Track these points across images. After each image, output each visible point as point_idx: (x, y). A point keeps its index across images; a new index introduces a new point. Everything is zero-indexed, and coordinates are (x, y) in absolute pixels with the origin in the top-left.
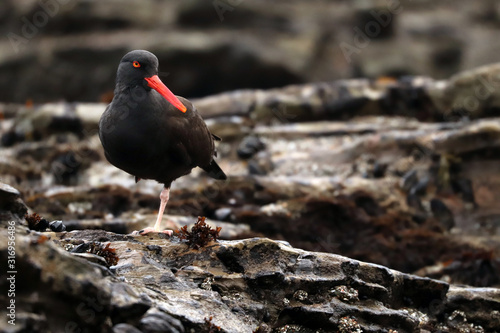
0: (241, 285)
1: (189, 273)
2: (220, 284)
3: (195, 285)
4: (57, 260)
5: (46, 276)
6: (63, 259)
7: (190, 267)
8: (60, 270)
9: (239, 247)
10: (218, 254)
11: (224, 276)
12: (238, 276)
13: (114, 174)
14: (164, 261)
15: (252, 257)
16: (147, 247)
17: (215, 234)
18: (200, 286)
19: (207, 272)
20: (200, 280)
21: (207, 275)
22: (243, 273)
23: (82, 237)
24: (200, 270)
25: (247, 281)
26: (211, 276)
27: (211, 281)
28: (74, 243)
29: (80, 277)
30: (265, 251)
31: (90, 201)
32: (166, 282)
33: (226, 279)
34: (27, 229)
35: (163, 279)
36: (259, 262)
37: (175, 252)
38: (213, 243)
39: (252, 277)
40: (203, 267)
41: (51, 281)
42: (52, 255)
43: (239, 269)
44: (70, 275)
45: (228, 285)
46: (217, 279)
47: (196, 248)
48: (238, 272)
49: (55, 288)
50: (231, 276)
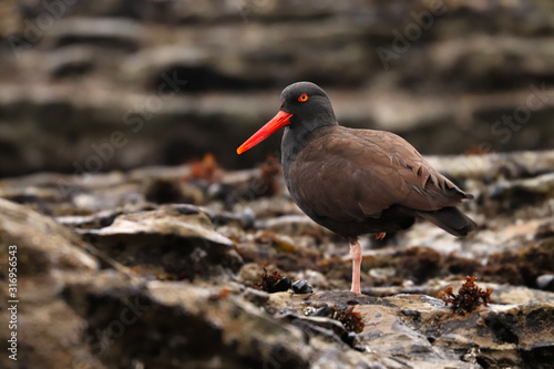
0: (513, 358)
1: (450, 343)
2: (487, 356)
3: (456, 356)
4: (242, 318)
5: (229, 337)
6: (251, 317)
7: (451, 335)
8: (246, 331)
9: (513, 312)
10: (487, 321)
11: (493, 347)
12: (510, 346)
13: (439, 237)
14: (423, 328)
15: (529, 325)
16: (403, 312)
17: (486, 297)
18: (462, 359)
19: (471, 341)
20: (462, 351)
21: (471, 345)
22: (517, 344)
23: (327, 300)
24: (464, 340)
25: (520, 352)
26: (476, 346)
27: (476, 352)
28: (316, 307)
29: (271, 340)
30: (544, 318)
31: (394, 266)
32: (418, 352)
33: (495, 351)
34: (242, 286)
35: (414, 349)
36: (536, 331)
37: (437, 318)
38: (482, 307)
39: (527, 348)
40: (467, 336)
41: (236, 344)
42: (237, 312)
43: (512, 339)
44: (259, 335)
45: (497, 357)
46: (483, 350)
47: (462, 314)
48: (510, 342)
49: (241, 351)
50: (501, 347)
